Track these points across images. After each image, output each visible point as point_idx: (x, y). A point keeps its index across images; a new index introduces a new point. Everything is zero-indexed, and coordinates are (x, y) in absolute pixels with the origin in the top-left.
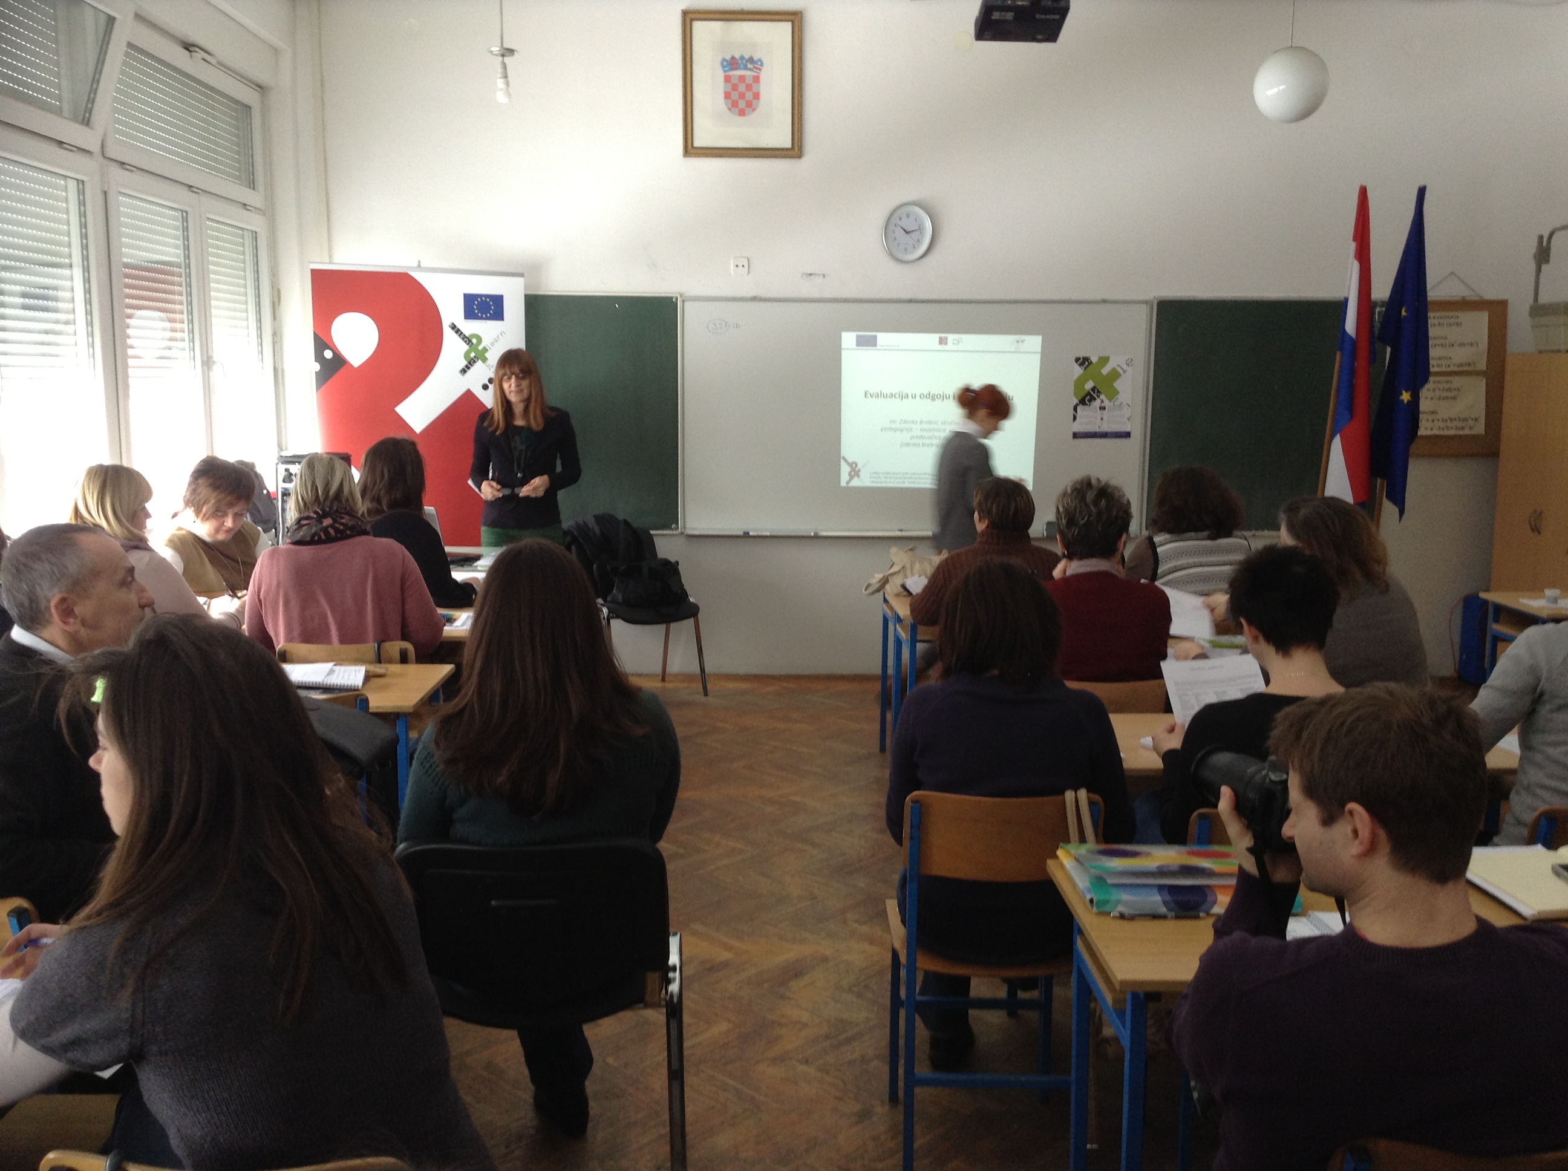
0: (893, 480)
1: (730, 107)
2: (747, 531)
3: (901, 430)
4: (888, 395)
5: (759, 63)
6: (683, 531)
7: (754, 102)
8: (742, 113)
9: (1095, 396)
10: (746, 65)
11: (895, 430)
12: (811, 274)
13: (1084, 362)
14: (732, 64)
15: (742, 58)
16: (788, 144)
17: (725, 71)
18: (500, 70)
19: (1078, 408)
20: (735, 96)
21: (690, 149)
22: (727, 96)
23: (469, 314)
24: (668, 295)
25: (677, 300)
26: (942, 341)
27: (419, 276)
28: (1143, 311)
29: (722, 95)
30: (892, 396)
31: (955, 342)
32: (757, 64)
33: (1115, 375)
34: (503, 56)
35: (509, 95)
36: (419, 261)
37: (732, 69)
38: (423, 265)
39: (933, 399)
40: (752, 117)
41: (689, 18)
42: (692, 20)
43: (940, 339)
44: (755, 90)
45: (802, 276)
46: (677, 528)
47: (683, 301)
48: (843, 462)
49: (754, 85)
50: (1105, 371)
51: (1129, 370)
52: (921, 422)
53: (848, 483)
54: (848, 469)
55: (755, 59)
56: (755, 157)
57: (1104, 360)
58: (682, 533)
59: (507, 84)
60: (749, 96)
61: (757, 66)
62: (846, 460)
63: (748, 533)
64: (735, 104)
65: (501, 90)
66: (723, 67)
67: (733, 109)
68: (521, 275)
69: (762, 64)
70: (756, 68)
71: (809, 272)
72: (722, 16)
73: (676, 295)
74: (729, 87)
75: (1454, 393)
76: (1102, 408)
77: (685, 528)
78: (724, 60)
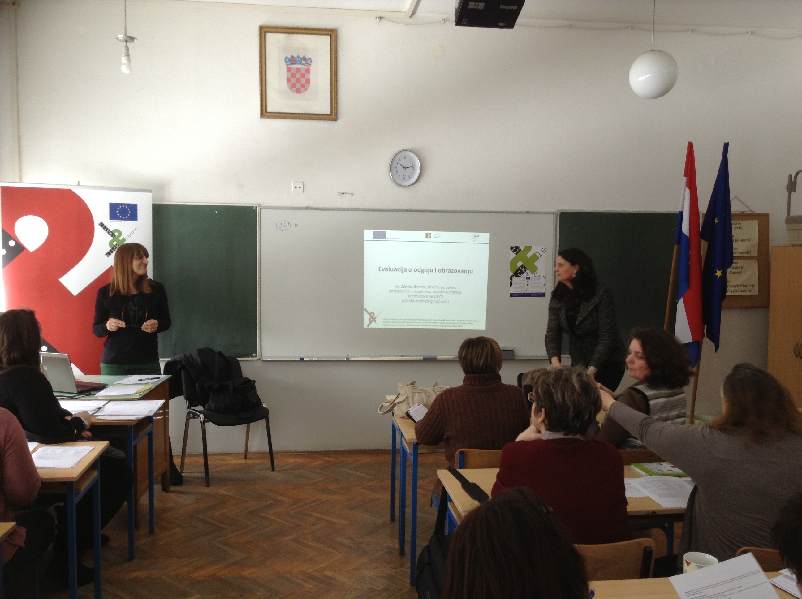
0: (397, 324)
1: (291, 87)
2: (303, 357)
3: (402, 292)
4: (394, 269)
5: (309, 61)
6: (260, 358)
7: (306, 85)
8: (298, 91)
9: (523, 270)
10: (301, 61)
11: (398, 292)
12: (344, 193)
14: (292, 60)
15: (298, 57)
16: (329, 112)
17: (287, 65)
18: (124, 51)
19: (513, 278)
20: (294, 80)
21: (264, 113)
22: (289, 80)
23: (113, 216)
24: (250, 205)
25: (256, 208)
26: (428, 236)
27: (78, 191)
28: (551, 219)
29: (286, 80)
30: (396, 270)
31: (436, 236)
32: (308, 61)
34: (126, 41)
35: (130, 68)
36: (79, 182)
37: (292, 64)
38: (81, 184)
39: (422, 272)
40: (306, 94)
41: (264, 31)
42: (265, 33)
43: (427, 234)
44: (307, 77)
45: (338, 194)
46: (256, 356)
47: (261, 209)
48: (365, 312)
49: (307, 75)
51: (544, 255)
52: (415, 287)
53: (368, 325)
54: (369, 317)
55: (307, 58)
56: (307, 119)
58: (260, 359)
59: (129, 61)
60: (303, 81)
61: (308, 62)
62: (367, 311)
63: (303, 359)
64: (294, 86)
65: (125, 64)
66: (286, 62)
67: (293, 89)
68: (150, 191)
69: (311, 62)
70: (308, 64)
71: (343, 192)
72: (285, 30)
73: (256, 205)
74: (290, 75)
75: (740, 270)
76: (528, 278)
77: (261, 356)
78: (286, 58)
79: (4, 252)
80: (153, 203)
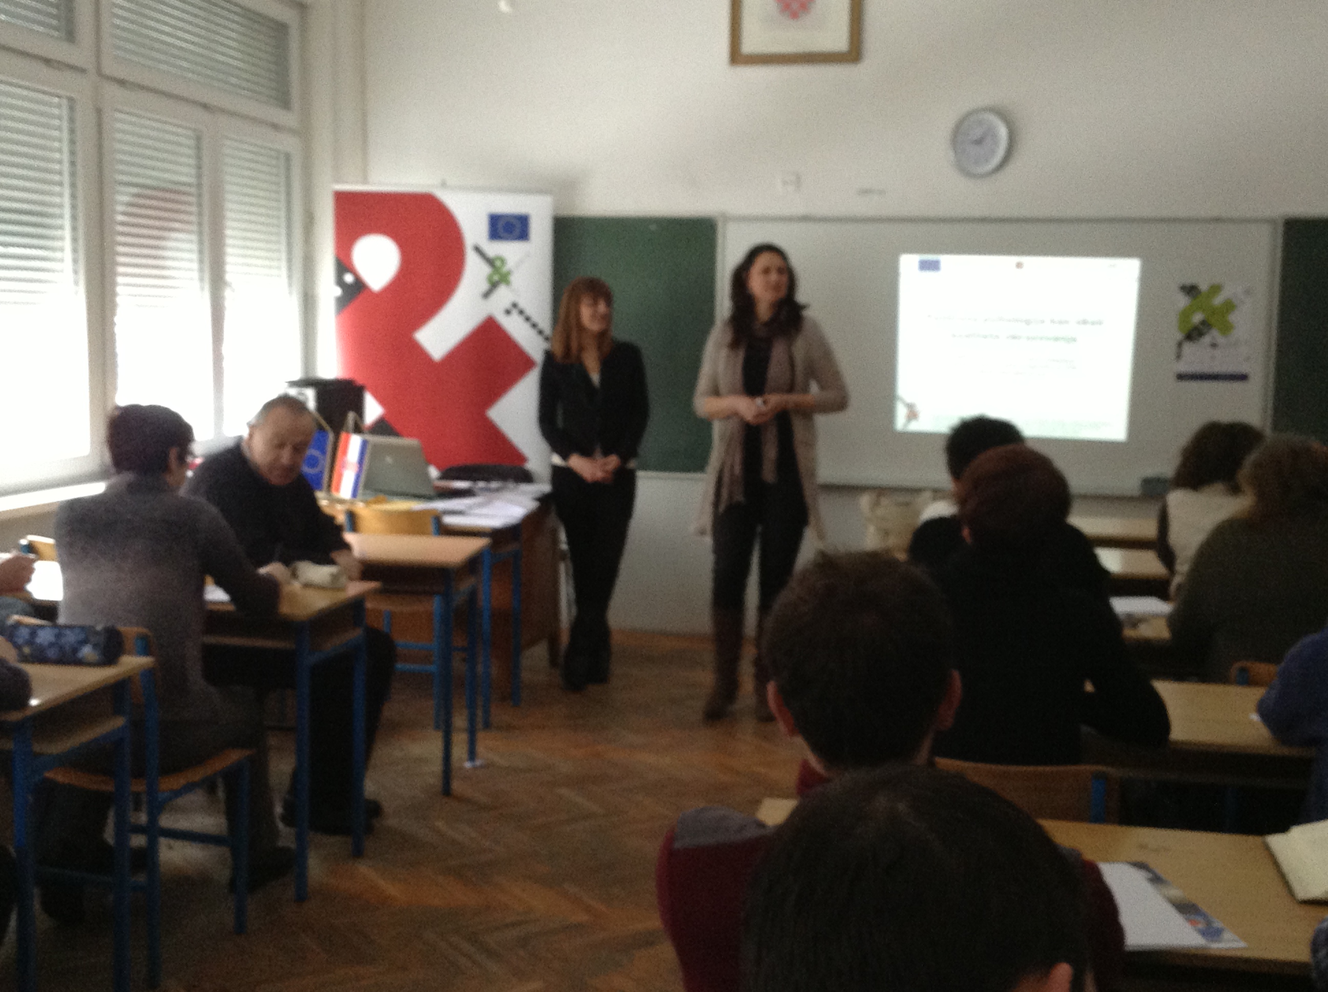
1: (782, 9)
7: (809, 3)
8: (795, 16)
9: (1205, 330)
12: (868, 191)
13: (1191, 290)
16: (845, 48)
19: (1184, 344)
21: (736, 56)
23: (495, 235)
24: (708, 216)
25: (717, 220)
26: (1019, 265)
27: (443, 196)
28: (1265, 232)
33: (1229, 306)
36: (444, 180)
38: (446, 184)
40: (806, 20)
43: (1017, 261)
45: (857, 193)
47: (724, 220)
48: (899, 403)
50: (1218, 300)
51: (1248, 300)
53: (904, 427)
54: (905, 411)
56: (808, 63)
57: (1216, 289)
62: (902, 401)
64: (787, 6)
67: (785, 12)
68: (550, 192)
71: (866, 189)
73: (716, 215)
76: (1214, 345)
79: (338, 291)
80: (556, 214)
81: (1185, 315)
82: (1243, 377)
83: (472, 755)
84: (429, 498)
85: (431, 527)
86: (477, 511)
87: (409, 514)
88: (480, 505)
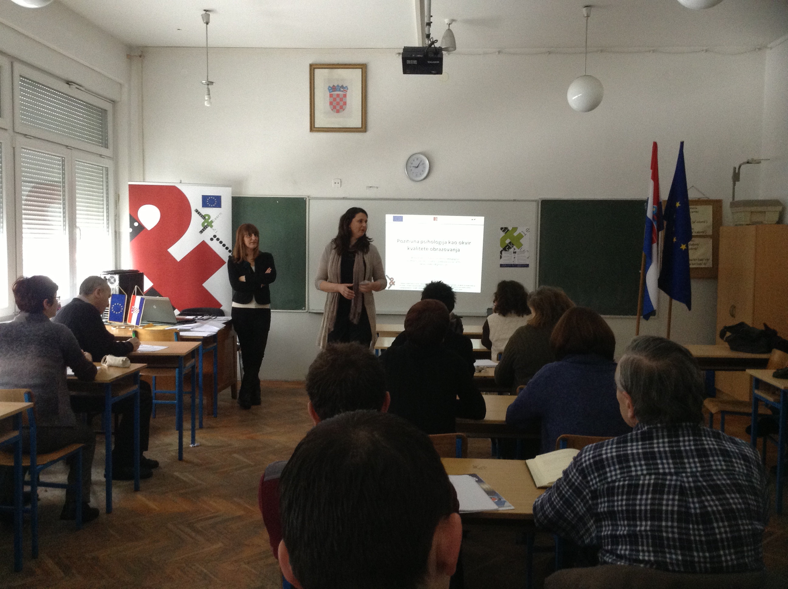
1: (332, 108)
5: (346, 88)
7: (344, 106)
8: (338, 111)
9: (511, 246)
10: (340, 89)
13: (505, 230)
14: (333, 89)
15: (338, 86)
16: (360, 126)
17: (330, 92)
18: (206, 92)
19: (503, 252)
20: (335, 103)
21: (313, 128)
22: (331, 103)
23: (205, 205)
24: (302, 197)
26: (435, 219)
27: (180, 187)
28: (535, 204)
29: (328, 104)
31: (442, 220)
33: (520, 236)
34: (208, 85)
35: (210, 102)
37: (333, 91)
38: (182, 182)
40: (343, 113)
41: (313, 68)
44: (344, 100)
45: (367, 188)
46: (305, 309)
47: (309, 200)
49: (344, 99)
50: (516, 234)
51: (528, 234)
55: (344, 86)
56: (344, 132)
57: (515, 229)
58: (307, 312)
59: (210, 98)
60: (341, 103)
64: (334, 107)
65: (207, 100)
66: (330, 90)
67: (333, 110)
68: (230, 186)
69: (347, 89)
70: (345, 90)
71: (370, 186)
72: (328, 67)
73: (306, 197)
74: (332, 99)
75: (695, 247)
76: (515, 253)
77: (309, 309)
78: (329, 87)
79: (131, 230)
80: (233, 196)
81: (503, 240)
82: (527, 266)
83: (193, 442)
84: (174, 324)
85: (174, 337)
86: (196, 329)
87: (164, 331)
88: (197, 327)
